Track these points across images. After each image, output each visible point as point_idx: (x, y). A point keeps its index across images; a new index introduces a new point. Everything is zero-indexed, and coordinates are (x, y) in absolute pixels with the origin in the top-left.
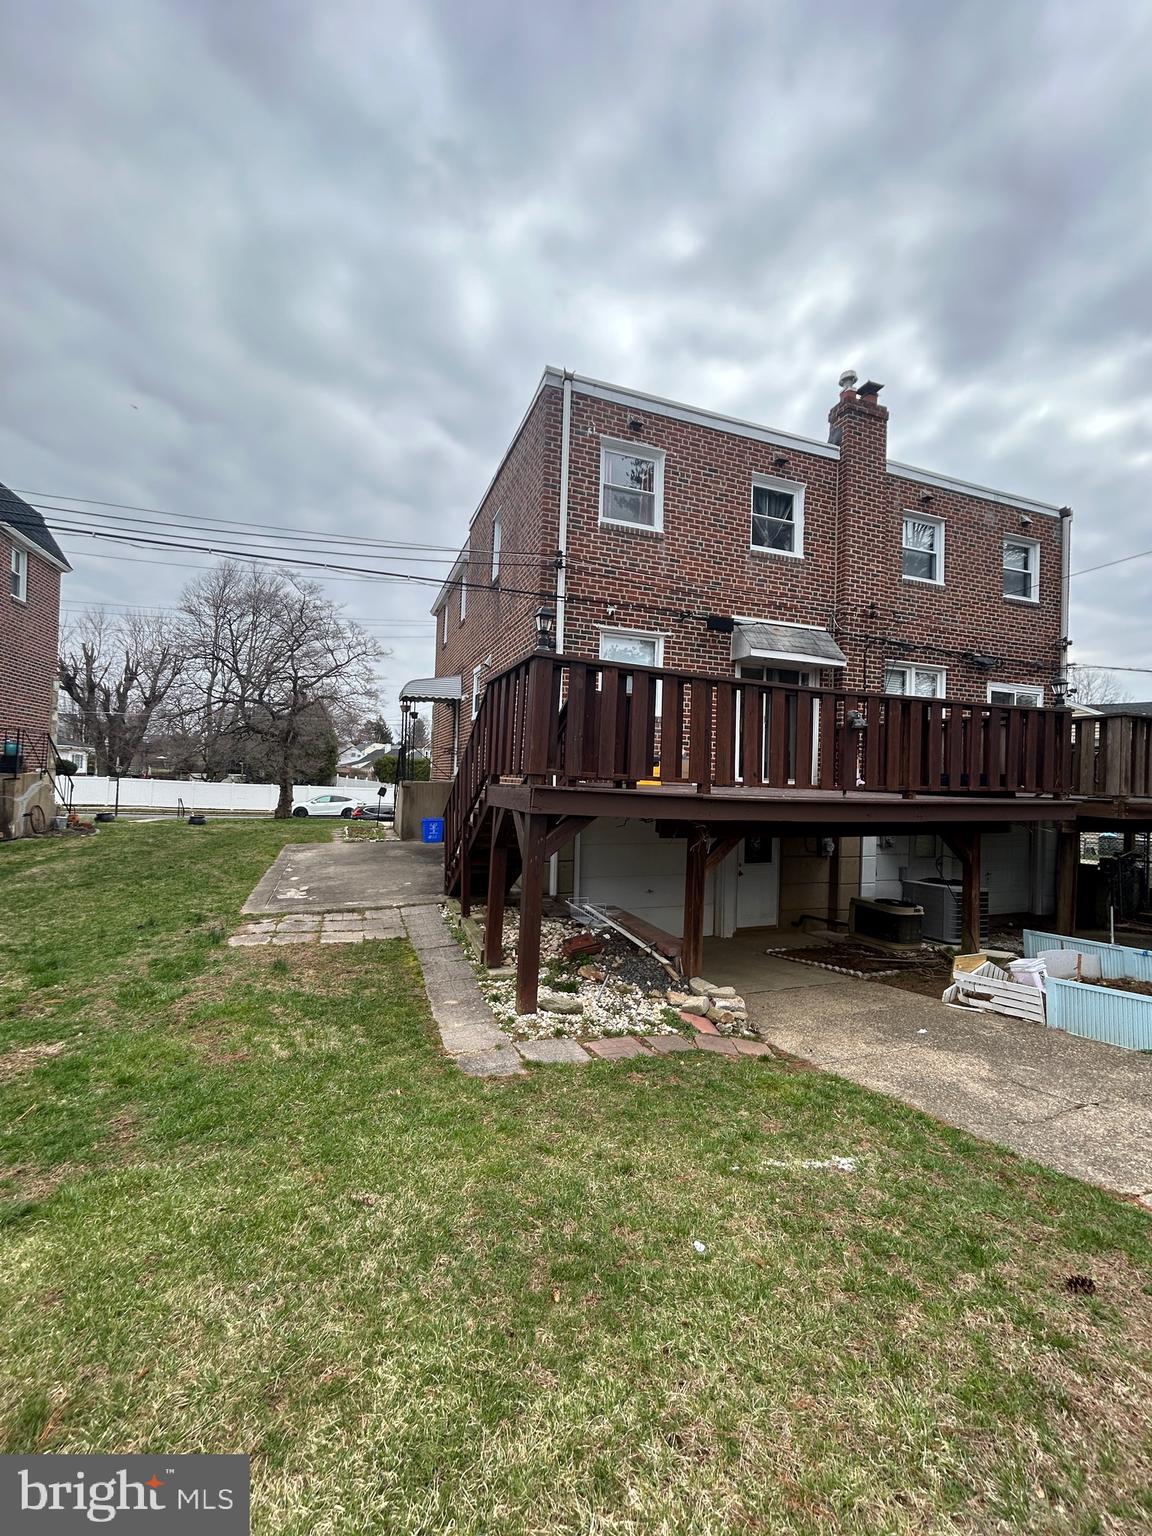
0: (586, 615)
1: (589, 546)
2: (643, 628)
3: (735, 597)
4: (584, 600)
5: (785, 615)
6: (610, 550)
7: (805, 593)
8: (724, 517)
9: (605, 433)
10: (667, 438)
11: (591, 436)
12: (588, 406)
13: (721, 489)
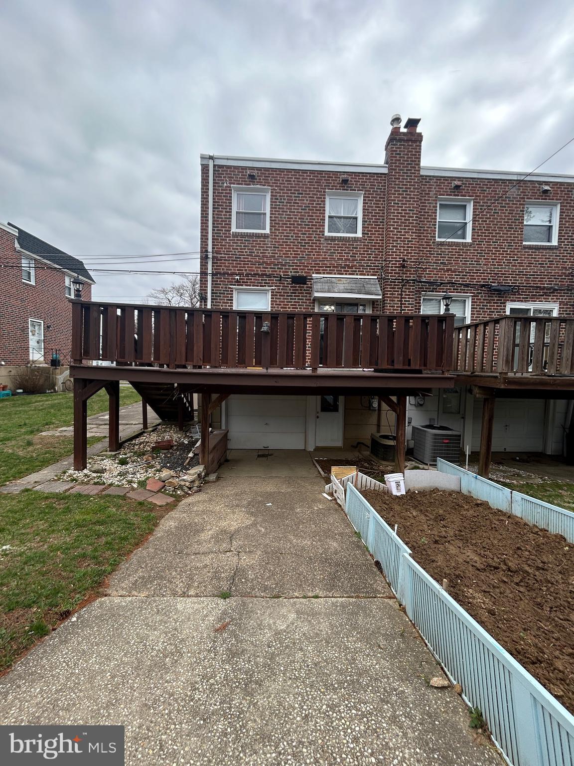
0: (225, 282)
1: (226, 246)
2: (257, 286)
3: (315, 264)
4: (224, 274)
5: (349, 271)
6: (238, 246)
7: (362, 257)
8: (307, 219)
9: (234, 184)
10: (271, 180)
11: (226, 187)
12: (224, 171)
13: (306, 204)
